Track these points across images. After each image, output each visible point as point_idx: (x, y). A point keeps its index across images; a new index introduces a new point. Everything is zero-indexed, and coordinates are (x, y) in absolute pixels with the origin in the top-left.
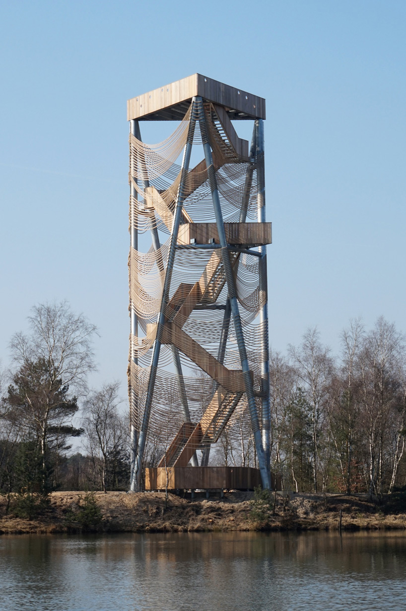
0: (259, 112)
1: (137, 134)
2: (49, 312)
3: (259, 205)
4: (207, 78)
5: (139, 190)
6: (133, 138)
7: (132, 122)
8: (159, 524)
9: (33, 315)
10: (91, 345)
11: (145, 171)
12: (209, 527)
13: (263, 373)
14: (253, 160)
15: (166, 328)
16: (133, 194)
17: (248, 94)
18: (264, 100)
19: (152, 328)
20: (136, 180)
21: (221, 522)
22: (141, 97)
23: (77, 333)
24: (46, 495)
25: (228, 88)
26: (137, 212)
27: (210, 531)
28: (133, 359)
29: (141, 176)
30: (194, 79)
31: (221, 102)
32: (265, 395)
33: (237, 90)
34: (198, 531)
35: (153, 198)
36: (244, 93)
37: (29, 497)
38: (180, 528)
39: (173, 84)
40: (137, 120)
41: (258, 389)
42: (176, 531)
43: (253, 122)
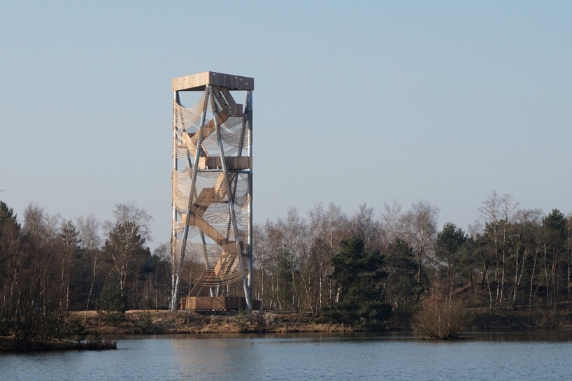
0: (250, 87)
1: (178, 101)
2: (125, 208)
3: (249, 143)
4: (215, 73)
5: (178, 135)
6: (175, 102)
7: (175, 93)
8: (186, 329)
9: (116, 209)
10: (149, 227)
11: (183, 124)
12: (214, 331)
13: (249, 242)
14: (246, 115)
15: (192, 218)
16: (175, 136)
17: (243, 77)
18: (253, 79)
19: (184, 216)
20: (177, 128)
21: (220, 328)
22: (179, 79)
23: (141, 220)
24: (124, 312)
25: (229, 76)
26: (178, 147)
27: (213, 333)
28: (174, 234)
29: (180, 127)
30: (207, 74)
31: (225, 85)
32: (250, 255)
33: (234, 76)
34: (207, 332)
35: (187, 140)
36: (239, 77)
37: (113, 314)
38: (197, 331)
39: (196, 75)
40: (177, 92)
41: (245, 252)
42: (195, 333)
43: (246, 92)
